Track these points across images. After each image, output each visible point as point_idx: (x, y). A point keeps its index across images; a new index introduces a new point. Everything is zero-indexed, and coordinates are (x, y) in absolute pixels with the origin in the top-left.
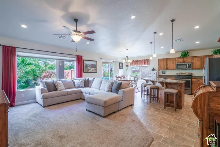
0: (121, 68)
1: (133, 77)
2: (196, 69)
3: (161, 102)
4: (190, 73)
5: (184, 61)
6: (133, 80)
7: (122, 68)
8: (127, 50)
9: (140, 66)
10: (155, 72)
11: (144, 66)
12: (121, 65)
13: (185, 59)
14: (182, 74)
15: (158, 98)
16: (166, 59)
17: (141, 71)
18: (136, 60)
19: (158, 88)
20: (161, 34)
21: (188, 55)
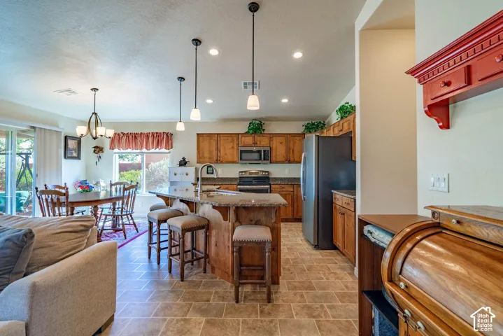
0: (75, 155)
1: (118, 186)
2: (277, 162)
3: (217, 270)
4: (265, 172)
5: (255, 144)
6: (118, 198)
7: (78, 158)
8: (95, 90)
9: (144, 150)
10: (191, 170)
11: (158, 150)
12: (72, 144)
13: (258, 139)
14: (250, 173)
15: (207, 256)
16: (217, 134)
17: (147, 167)
18: (130, 132)
19: (206, 226)
20: (214, 52)
21: (264, 130)
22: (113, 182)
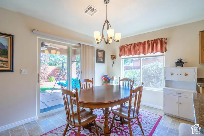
0: (102, 60)
7: (103, 62)
9: (142, 55)
11: (152, 54)
12: (100, 54)
18: (131, 43)
22: (121, 79)
